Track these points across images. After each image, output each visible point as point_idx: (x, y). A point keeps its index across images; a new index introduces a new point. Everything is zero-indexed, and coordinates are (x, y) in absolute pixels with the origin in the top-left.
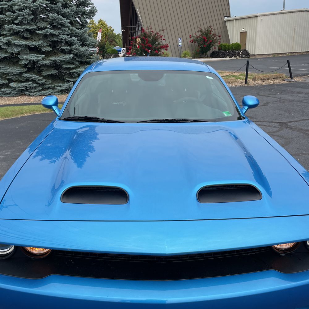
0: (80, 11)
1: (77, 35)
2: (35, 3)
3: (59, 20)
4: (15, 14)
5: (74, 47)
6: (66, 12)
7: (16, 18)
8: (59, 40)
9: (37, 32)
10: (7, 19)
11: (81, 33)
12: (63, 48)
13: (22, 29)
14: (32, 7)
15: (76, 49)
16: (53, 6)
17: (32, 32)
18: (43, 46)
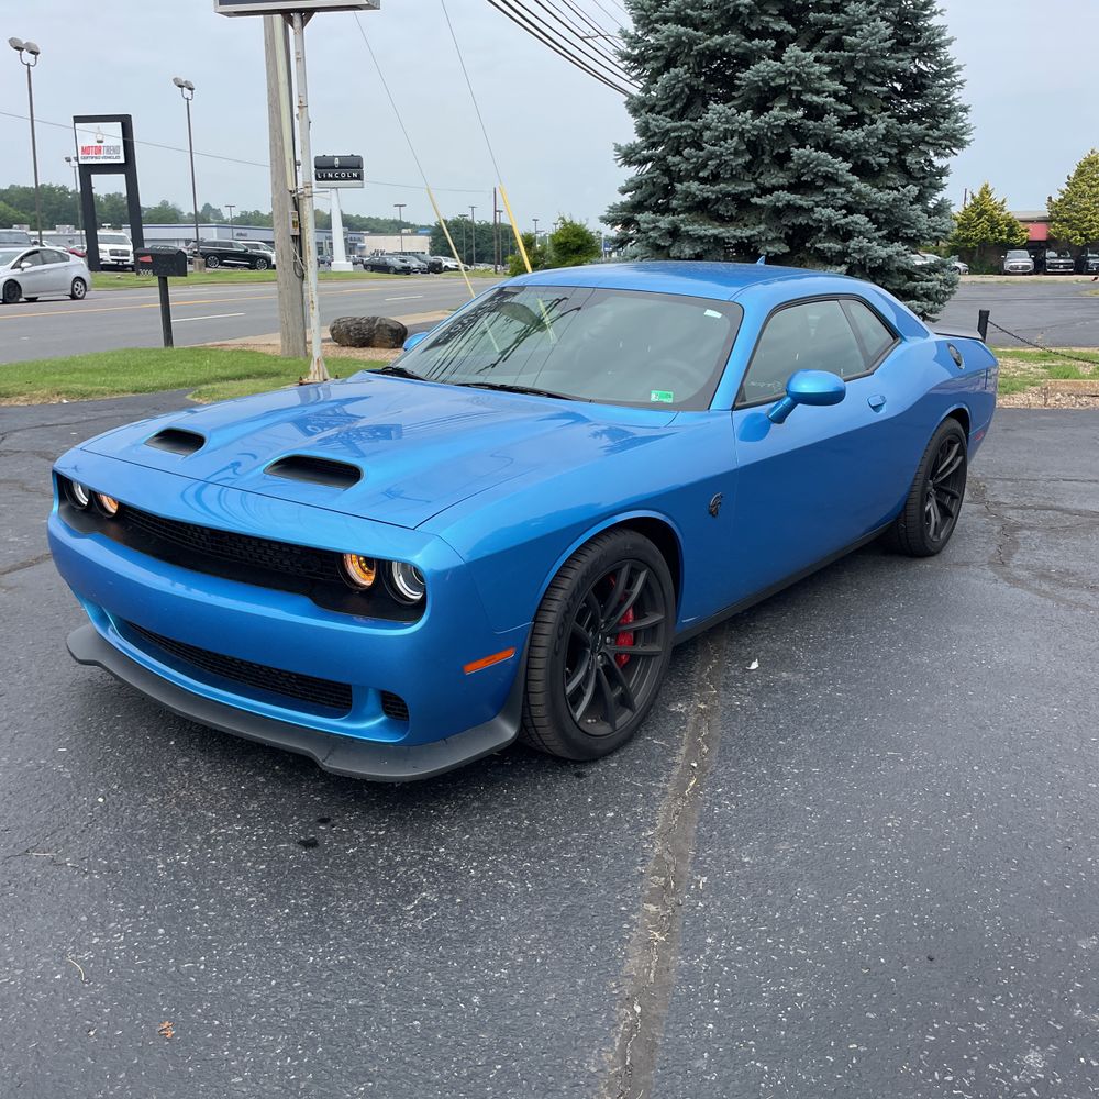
0: (906, 133)
1: (876, 206)
2: (757, 121)
3: (817, 166)
4: (701, 153)
5: (853, 244)
6: (848, 142)
7: (704, 166)
8: (811, 223)
9: (755, 200)
10: (683, 166)
11: (887, 201)
12: (818, 246)
13: (713, 192)
14: (748, 131)
15: (860, 250)
16: (811, 124)
17: (742, 202)
18: (763, 239)
